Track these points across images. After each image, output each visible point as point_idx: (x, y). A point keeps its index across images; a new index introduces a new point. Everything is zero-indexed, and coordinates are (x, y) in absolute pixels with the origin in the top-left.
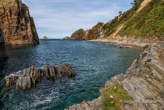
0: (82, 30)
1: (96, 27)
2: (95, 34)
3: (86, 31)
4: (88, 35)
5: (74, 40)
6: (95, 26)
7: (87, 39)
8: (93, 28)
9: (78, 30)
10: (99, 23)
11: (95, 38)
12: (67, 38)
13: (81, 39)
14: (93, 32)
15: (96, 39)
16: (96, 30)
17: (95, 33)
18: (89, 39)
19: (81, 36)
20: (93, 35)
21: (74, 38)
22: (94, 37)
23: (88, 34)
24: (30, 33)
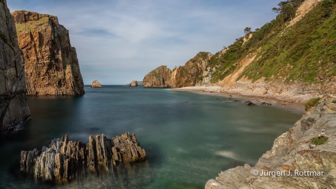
0: (164, 67)
1: (194, 62)
2: (192, 76)
3: (174, 71)
4: (177, 78)
5: (148, 87)
6: (192, 60)
7: (174, 86)
8: (187, 63)
9: (157, 68)
10: (201, 53)
11: (192, 83)
12: (135, 85)
13: (162, 86)
14: (186, 71)
15: (194, 85)
16: (193, 67)
17: (192, 73)
18: (179, 85)
19: (162, 79)
20: (187, 78)
21: (148, 84)
22: (190, 81)
23: (176, 76)
24: (69, 76)
